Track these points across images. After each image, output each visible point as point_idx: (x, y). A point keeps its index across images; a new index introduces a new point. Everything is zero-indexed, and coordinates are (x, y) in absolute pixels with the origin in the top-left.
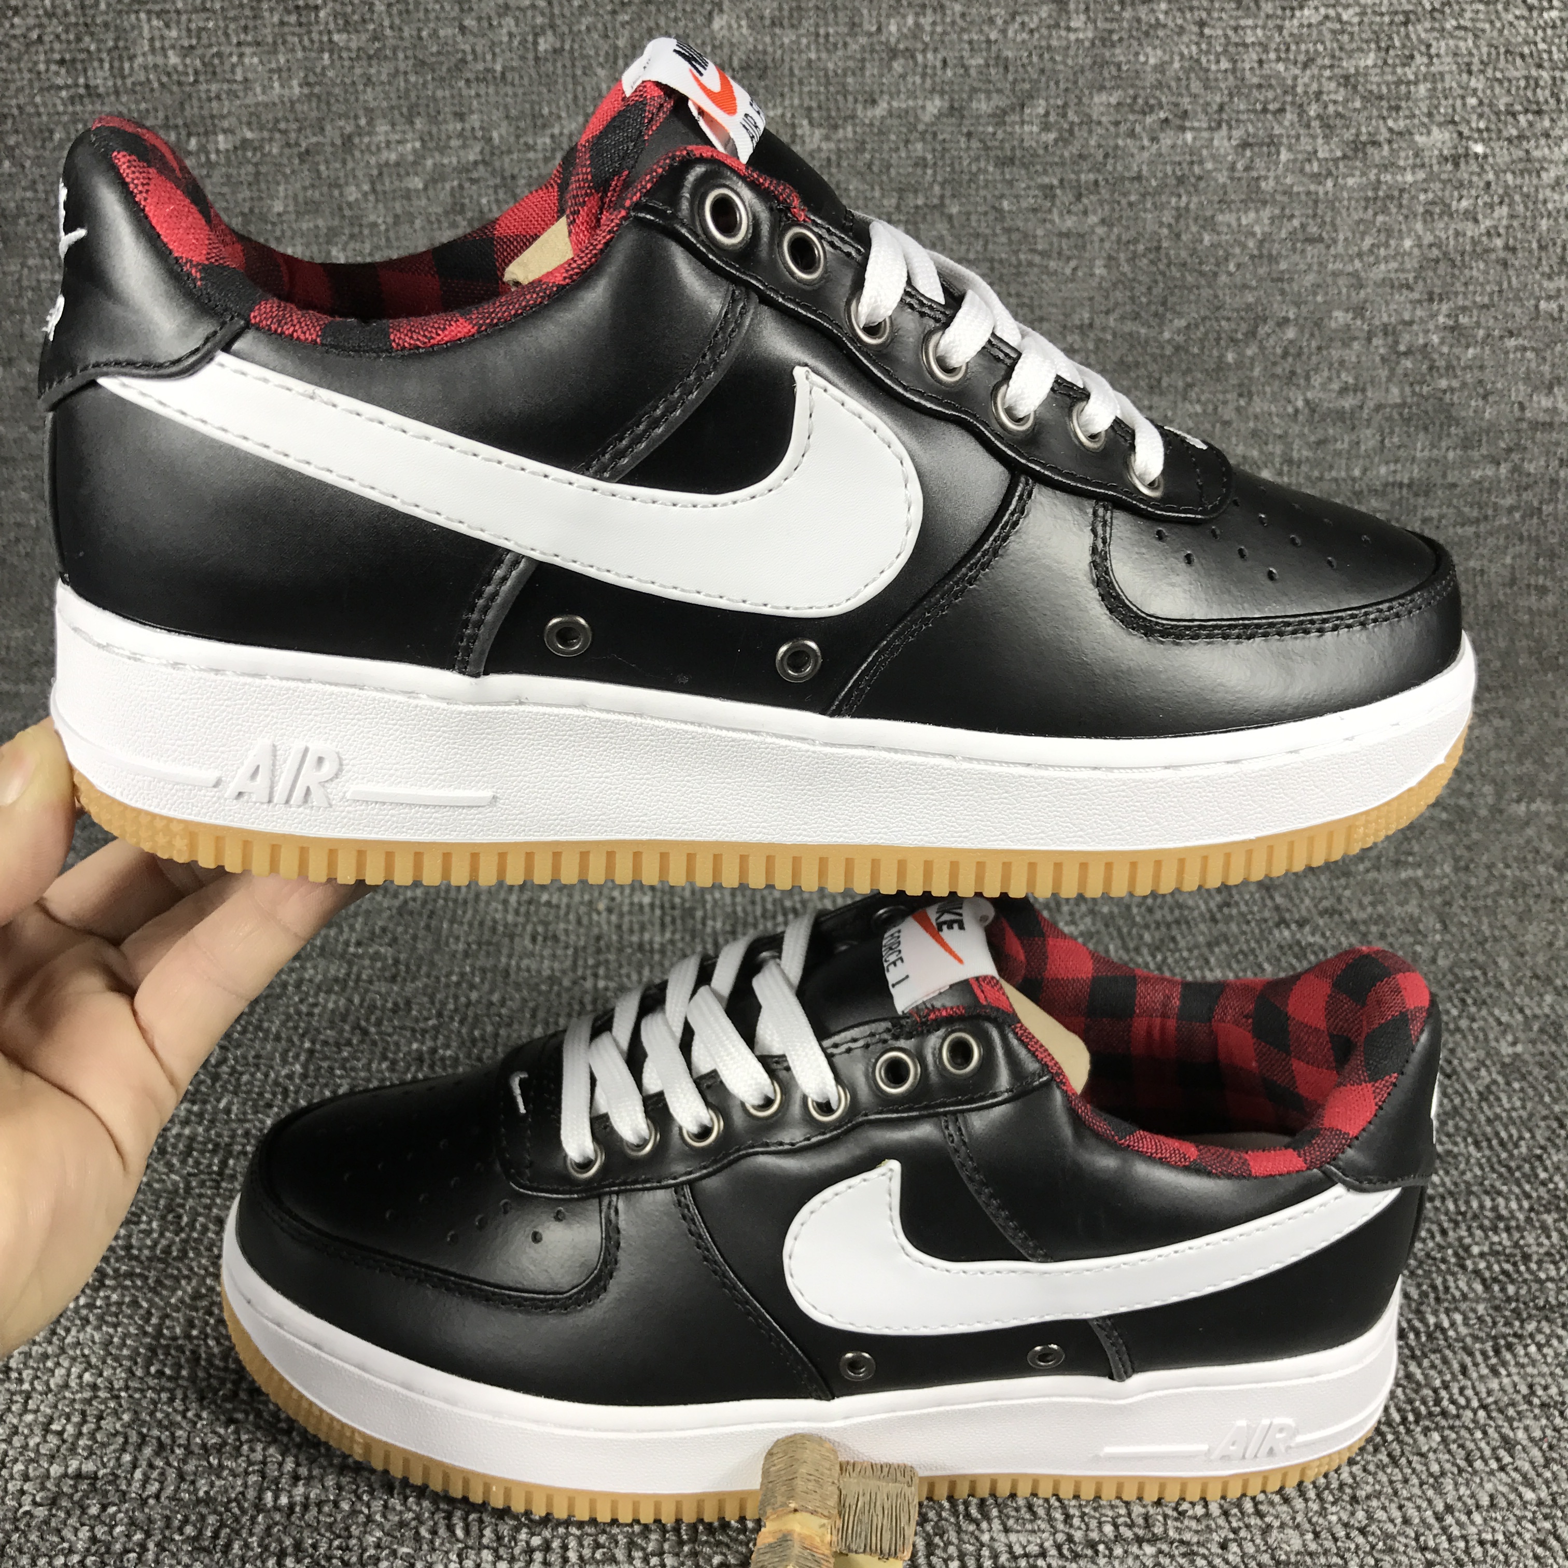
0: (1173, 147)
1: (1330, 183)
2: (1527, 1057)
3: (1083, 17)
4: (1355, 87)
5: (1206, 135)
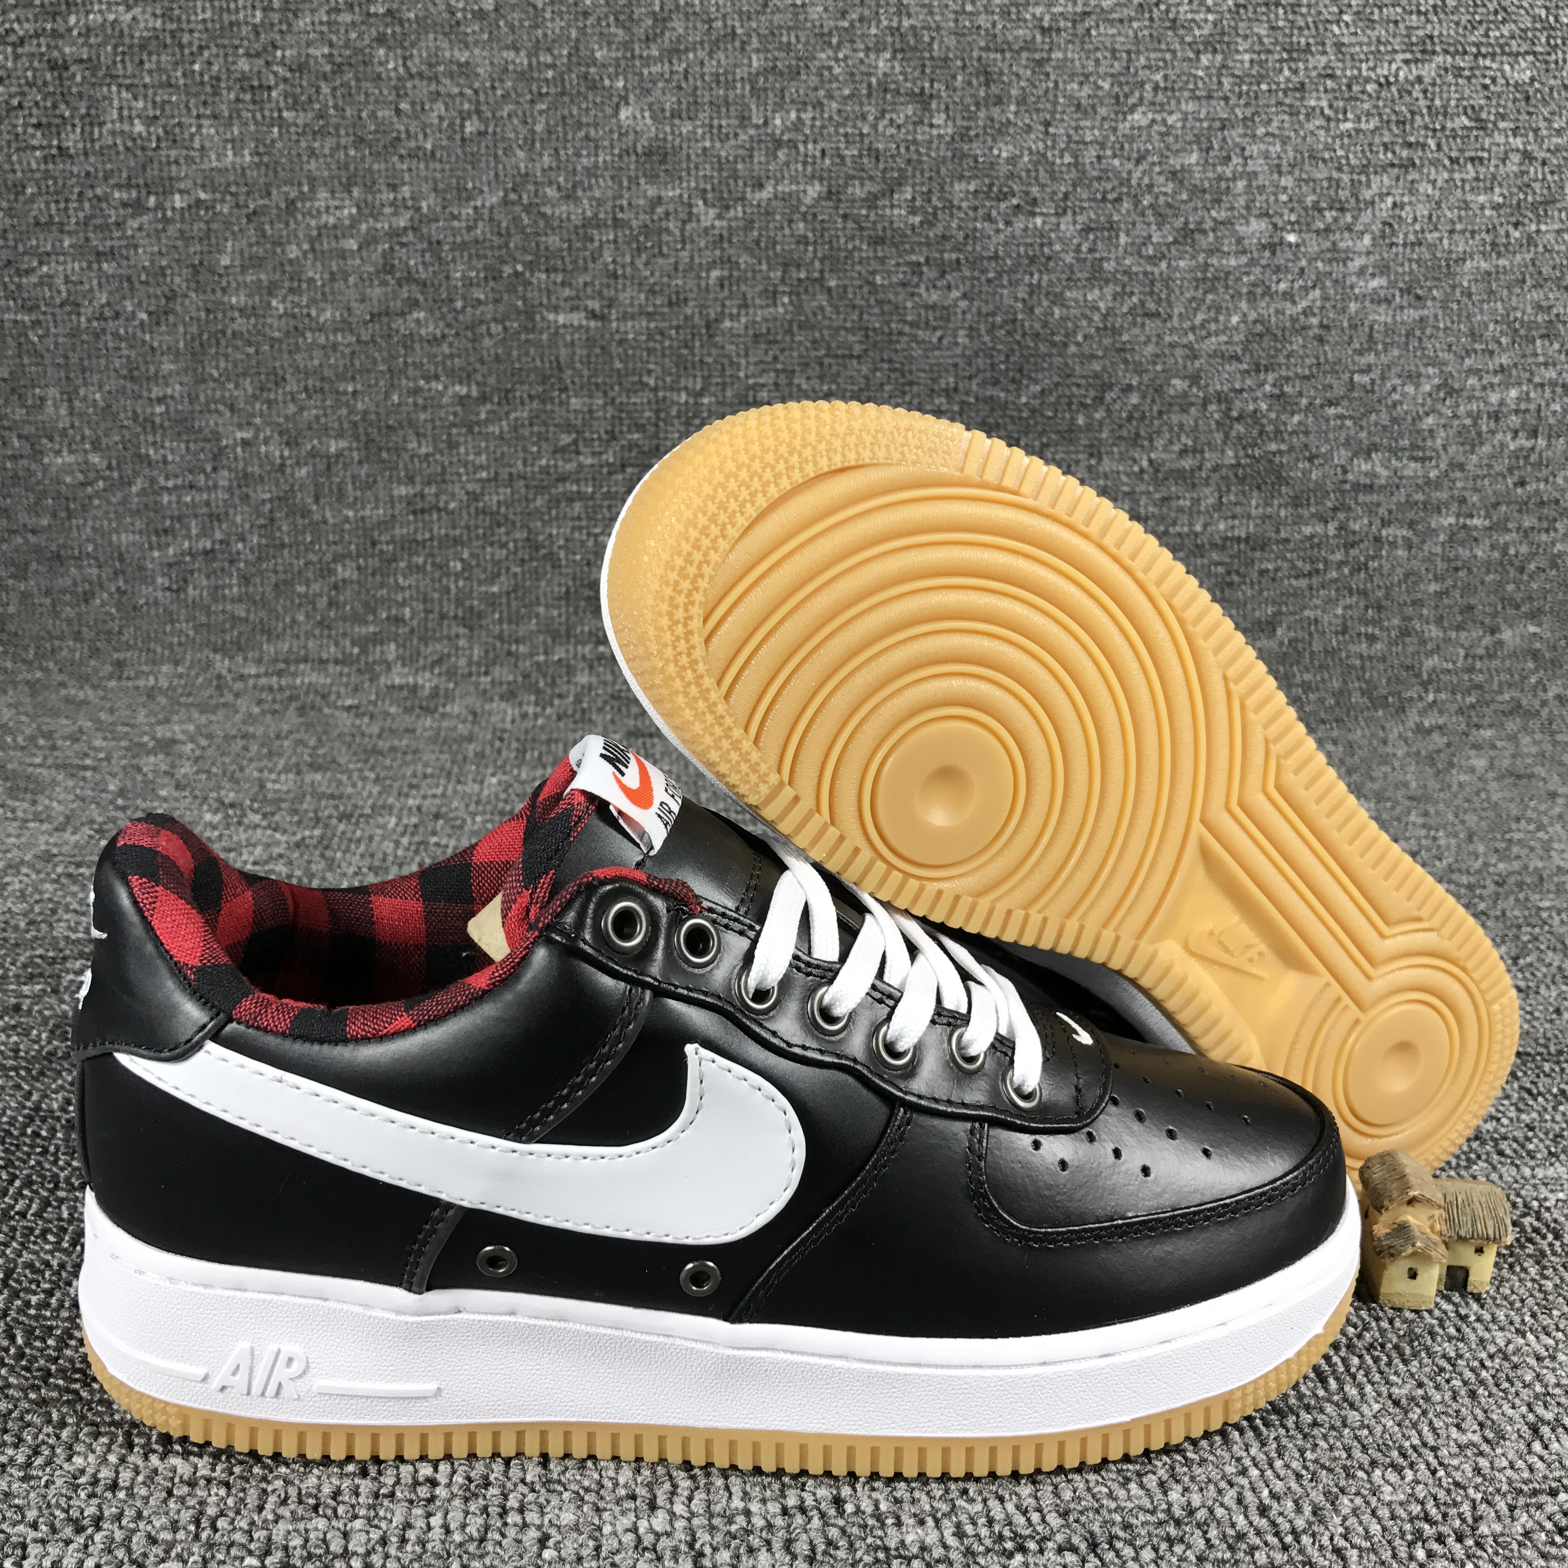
0: (1026, 229)
1: (1164, 265)
3: (943, 116)
4: (1181, 182)
5: (1054, 220)
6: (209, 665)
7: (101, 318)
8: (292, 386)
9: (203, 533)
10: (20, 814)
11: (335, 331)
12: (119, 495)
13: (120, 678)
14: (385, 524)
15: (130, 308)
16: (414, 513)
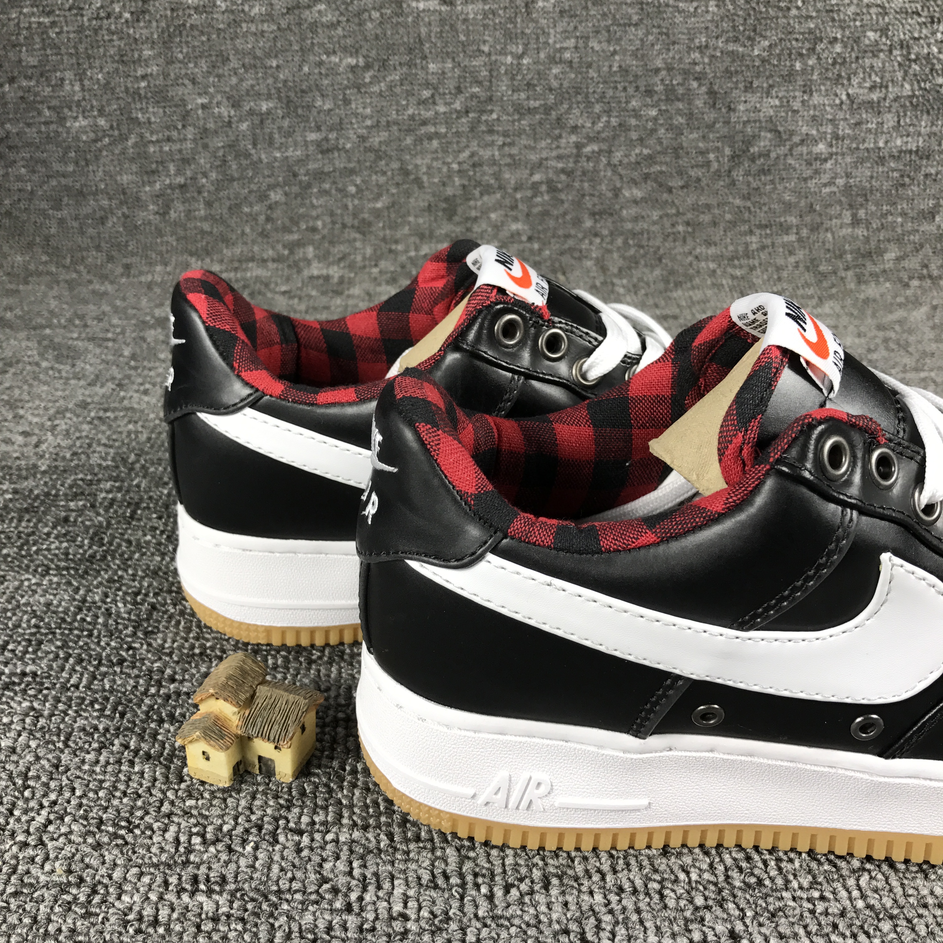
7: (98, 18)
8: (234, 63)
9: (179, 172)
10: (64, 374)
11: (263, 21)
12: (120, 147)
13: (128, 276)
14: (303, 162)
15: (117, 10)
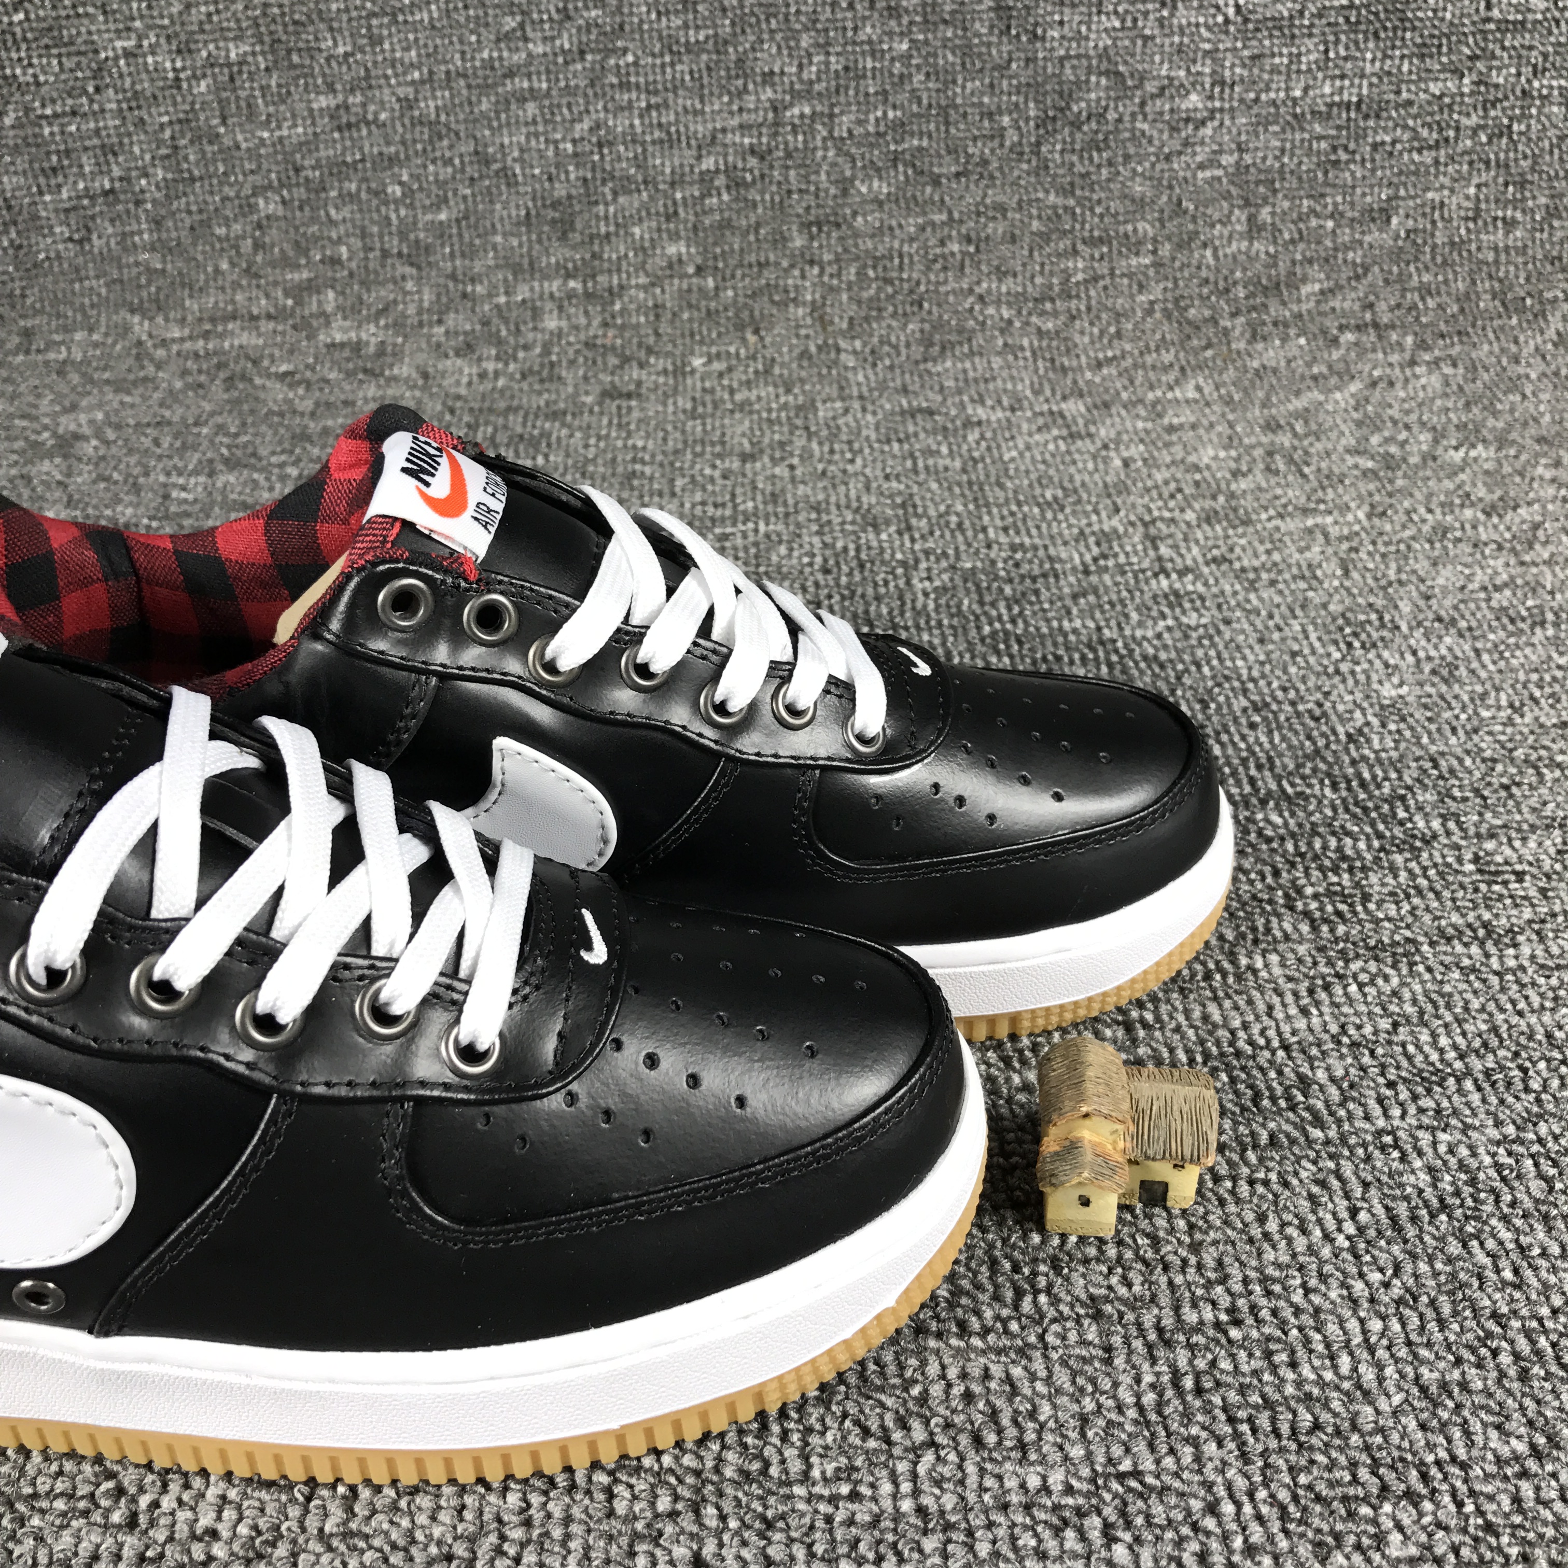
2: (1410, 699)
6: (127, 329)
14: (309, 145)
16: (340, 129)
